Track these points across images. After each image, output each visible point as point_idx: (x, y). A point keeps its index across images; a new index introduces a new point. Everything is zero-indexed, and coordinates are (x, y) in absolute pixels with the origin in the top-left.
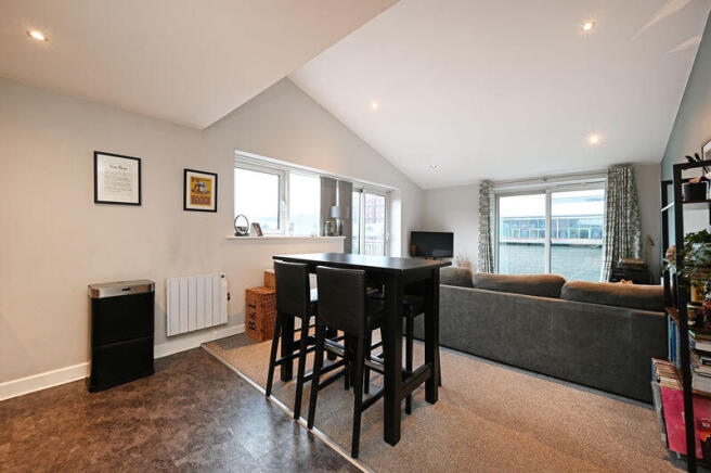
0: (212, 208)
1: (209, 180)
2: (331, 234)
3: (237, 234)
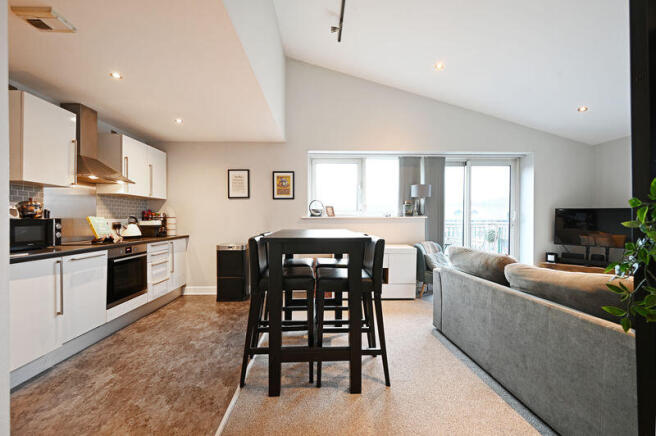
0: (291, 196)
1: (289, 177)
2: (408, 214)
3: (312, 215)
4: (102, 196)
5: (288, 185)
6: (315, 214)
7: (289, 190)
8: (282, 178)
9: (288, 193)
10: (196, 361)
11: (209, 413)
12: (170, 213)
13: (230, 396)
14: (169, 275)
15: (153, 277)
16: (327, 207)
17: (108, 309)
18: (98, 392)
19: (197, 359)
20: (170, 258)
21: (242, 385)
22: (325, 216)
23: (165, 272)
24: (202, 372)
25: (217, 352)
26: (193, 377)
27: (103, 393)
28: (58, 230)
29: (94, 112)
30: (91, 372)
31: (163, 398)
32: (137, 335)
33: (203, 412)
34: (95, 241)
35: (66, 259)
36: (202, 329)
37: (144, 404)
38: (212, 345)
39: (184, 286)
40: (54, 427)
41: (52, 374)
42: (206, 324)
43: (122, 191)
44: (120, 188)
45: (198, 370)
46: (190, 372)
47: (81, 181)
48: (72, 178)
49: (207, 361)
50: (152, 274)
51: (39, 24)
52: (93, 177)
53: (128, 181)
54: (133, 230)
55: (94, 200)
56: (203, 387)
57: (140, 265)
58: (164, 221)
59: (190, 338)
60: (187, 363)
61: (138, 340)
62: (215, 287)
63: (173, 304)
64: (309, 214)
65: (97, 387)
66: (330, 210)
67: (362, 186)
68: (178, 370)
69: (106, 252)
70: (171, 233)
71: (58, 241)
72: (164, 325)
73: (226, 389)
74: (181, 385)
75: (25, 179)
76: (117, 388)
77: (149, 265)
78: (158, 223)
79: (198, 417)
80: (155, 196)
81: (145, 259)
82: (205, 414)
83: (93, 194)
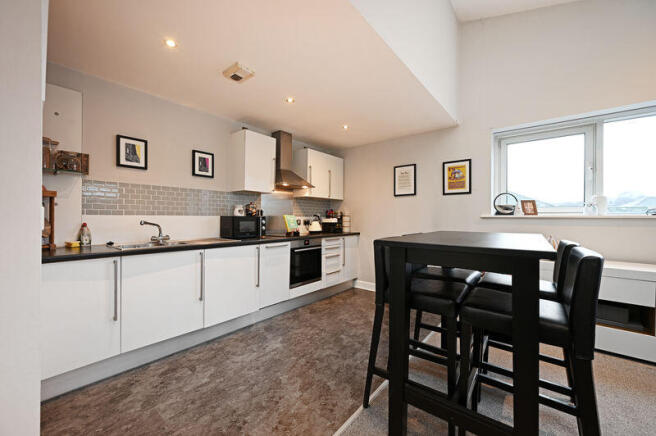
0: (467, 190)
1: (463, 167)
3: (498, 213)
4: (297, 198)
5: (463, 177)
6: (504, 211)
7: (464, 183)
8: (454, 169)
9: (463, 187)
10: (338, 357)
11: (324, 420)
12: (346, 213)
13: (351, 412)
14: (341, 267)
15: (327, 267)
16: (523, 202)
17: (291, 288)
18: (266, 355)
19: (340, 355)
20: (341, 252)
21: (366, 405)
22: (519, 213)
23: (337, 265)
24: (338, 371)
25: (358, 355)
26: (329, 372)
27: (268, 357)
28: (263, 225)
29: (290, 135)
30: (269, 336)
31: (300, 381)
32: (308, 316)
33: (321, 416)
34: (288, 234)
35: (262, 246)
36: (355, 326)
37: (286, 381)
38: (357, 346)
39: (355, 279)
40: (235, 371)
41: (252, 329)
42: (361, 322)
43: (307, 195)
44: (306, 193)
45: (335, 368)
46: (328, 367)
47: (279, 187)
48: (273, 186)
49: (347, 362)
50: (326, 266)
51: (236, 78)
52: (285, 184)
53: (310, 186)
54: (316, 227)
55: (292, 202)
56: (333, 387)
57: (316, 255)
58: (340, 220)
59: (343, 332)
60: (330, 355)
61: (307, 320)
62: (374, 284)
63: (344, 295)
64: (493, 211)
65: (268, 350)
66: (529, 207)
67: (594, 169)
68: (321, 361)
69: (289, 243)
70: (346, 230)
71: (264, 232)
72: (329, 313)
73: (350, 402)
74: (318, 377)
75: (246, 189)
76: (277, 357)
77: (323, 257)
78: (334, 220)
79: (315, 419)
80: (333, 197)
81: (319, 251)
82: (322, 419)
83: (291, 198)
